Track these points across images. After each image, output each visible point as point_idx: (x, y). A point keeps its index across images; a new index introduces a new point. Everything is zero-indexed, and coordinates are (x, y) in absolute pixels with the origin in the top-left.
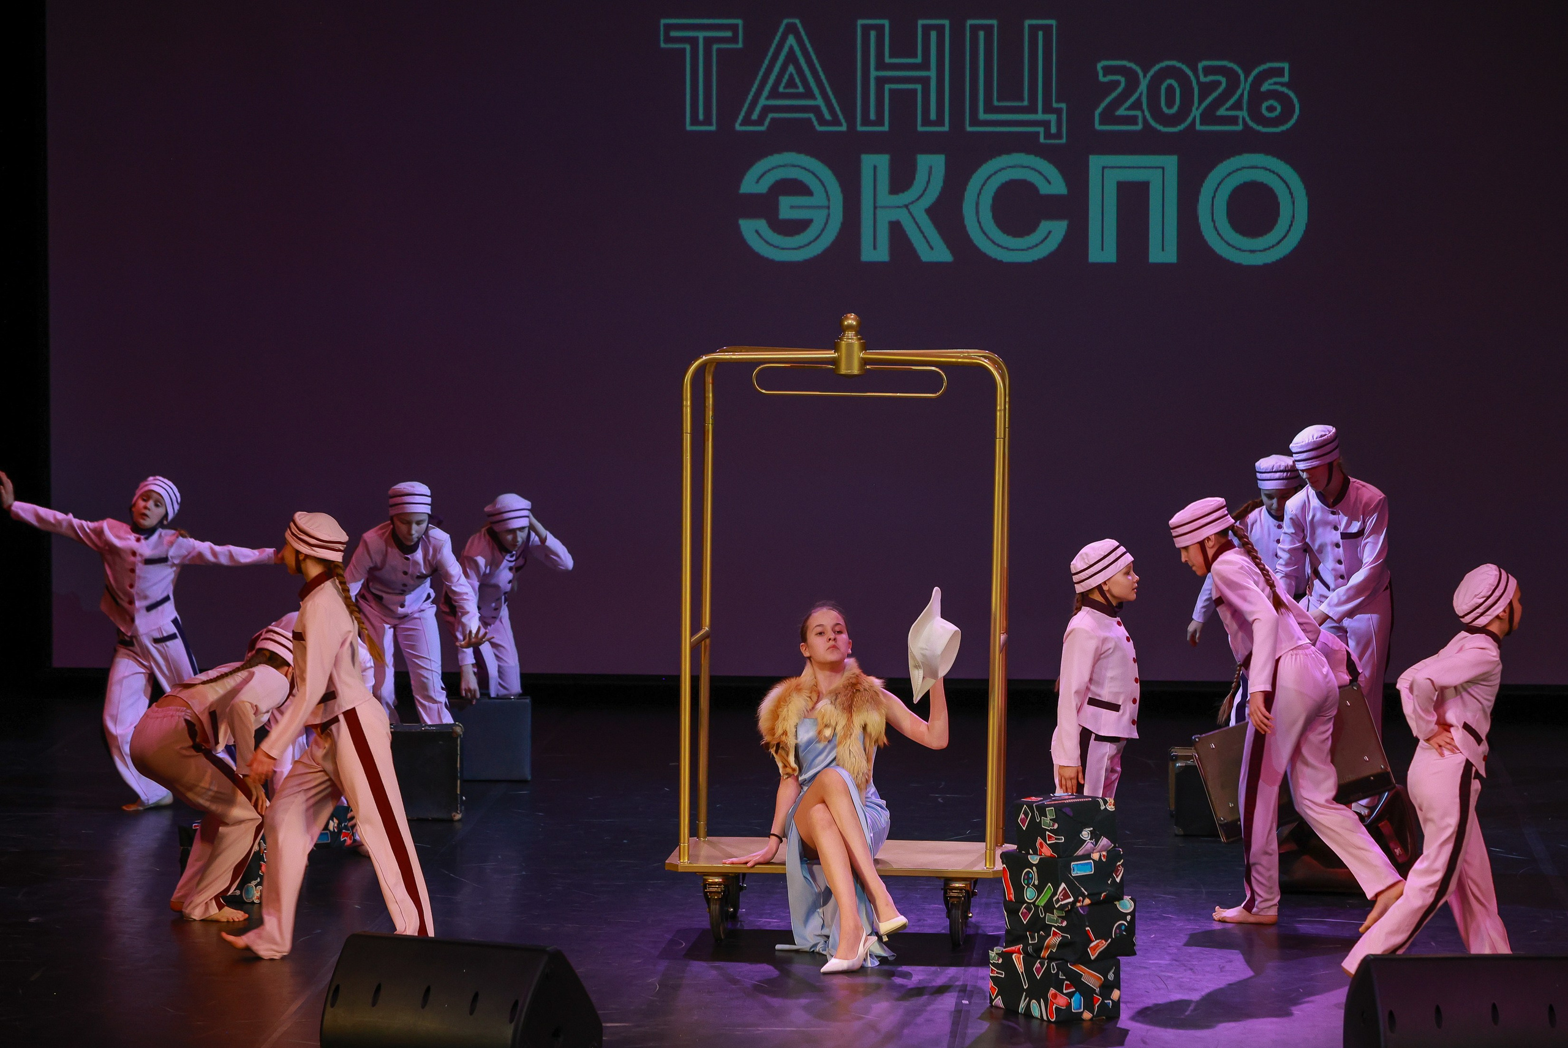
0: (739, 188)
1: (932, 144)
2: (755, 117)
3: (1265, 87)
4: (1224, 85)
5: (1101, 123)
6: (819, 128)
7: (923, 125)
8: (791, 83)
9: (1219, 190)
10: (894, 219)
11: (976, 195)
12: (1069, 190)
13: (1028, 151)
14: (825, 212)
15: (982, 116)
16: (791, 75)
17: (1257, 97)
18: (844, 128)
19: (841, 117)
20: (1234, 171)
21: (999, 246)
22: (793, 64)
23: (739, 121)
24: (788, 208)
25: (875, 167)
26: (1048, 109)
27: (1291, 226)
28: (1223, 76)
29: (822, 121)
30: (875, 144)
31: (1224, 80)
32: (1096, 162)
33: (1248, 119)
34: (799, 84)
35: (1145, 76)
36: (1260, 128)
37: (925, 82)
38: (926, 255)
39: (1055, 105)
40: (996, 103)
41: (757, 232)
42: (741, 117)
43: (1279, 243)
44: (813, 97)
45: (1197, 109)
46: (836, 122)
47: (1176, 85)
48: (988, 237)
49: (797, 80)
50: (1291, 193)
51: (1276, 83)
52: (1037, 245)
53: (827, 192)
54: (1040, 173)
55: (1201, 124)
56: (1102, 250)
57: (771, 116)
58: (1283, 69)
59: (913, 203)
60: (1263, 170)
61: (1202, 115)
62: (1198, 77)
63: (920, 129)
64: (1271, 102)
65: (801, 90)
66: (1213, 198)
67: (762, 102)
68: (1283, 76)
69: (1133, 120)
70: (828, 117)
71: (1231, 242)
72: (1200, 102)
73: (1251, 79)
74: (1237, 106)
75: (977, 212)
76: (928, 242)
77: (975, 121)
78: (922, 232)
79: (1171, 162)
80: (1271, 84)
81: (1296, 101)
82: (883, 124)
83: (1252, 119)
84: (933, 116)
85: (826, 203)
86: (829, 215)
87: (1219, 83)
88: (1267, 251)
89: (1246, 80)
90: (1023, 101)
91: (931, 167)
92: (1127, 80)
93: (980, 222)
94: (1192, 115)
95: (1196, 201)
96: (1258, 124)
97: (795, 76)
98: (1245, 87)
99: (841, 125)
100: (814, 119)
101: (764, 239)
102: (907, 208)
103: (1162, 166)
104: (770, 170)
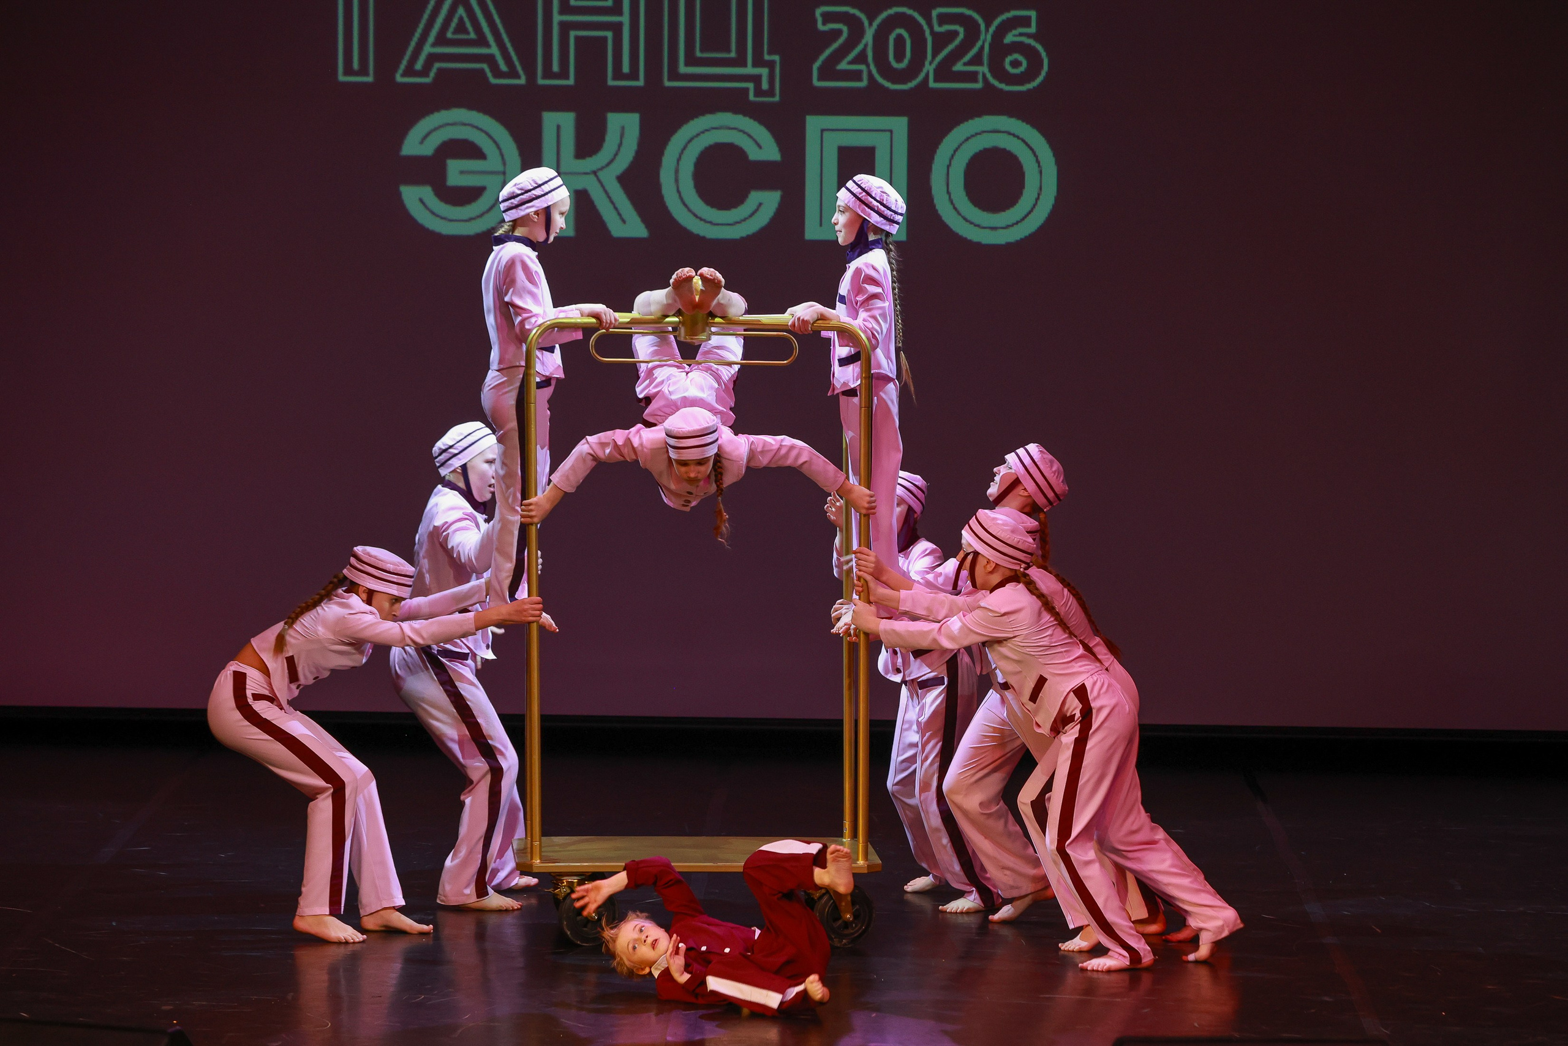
0: (400, 149)
1: (624, 101)
2: (419, 66)
3: (1009, 38)
4: (961, 36)
5: (820, 79)
6: (494, 81)
7: (615, 78)
8: (461, 28)
9: (955, 158)
10: (579, 187)
11: (676, 161)
12: (782, 156)
13: (736, 110)
15: (683, 69)
16: (461, 19)
17: (999, 50)
18: (522, 81)
19: (519, 68)
20: (973, 136)
21: (701, 219)
22: (464, 7)
23: (400, 71)
24: (457, 173)
25: (558, 127)
26: (758, 62)
27: (1037, 199)
28: (961, 26)
29: (498, 73)
30: (559, 100)
31: (961, 30)
32: (814, 124)
33: (989, 75)
34: (470, 29)
35: (870, 24)
36: (1003, 86)
37: (617, 28)
38: (617, 230)
39: (767, 57)
40: (698, 54)
41: (421, 200)
42: (402, 67)
43: (1023, 219)
44: (488, 45)
45: (931, 63)
46: (513, 74)
47: (906, 35)
48: (689, 210)
49: (468, 25)
50: (1038, 162)
51: (1021, 35)
52: (745, 220)
53: (502, 155)
54: (749, 136)
55: (936, 80)
56: (821, 225)
57: (437, 65)
58: (1029, 18)
59: (602, 168)
60: (1005, 134)
61: (935, 70)
62: (932, 26)
63: (611, 82)
64: (1016, 56)
65: (473, 36)
66: (948, 167)
67: (428, 49)
68: (1029, 25)
69: (856, 76)
70: (503, 67)
71: (969, 218)
72: (934, 56)
73: (992, 29)
75: (677, 181)
76: (619, 214)
77: (674, 75)
78: (612, 202)
79: (900, 125)
80: (1015, 36)
81: (1044, 54)
82: (567, 77)
83: (995, 76)
84: (626, 69)
85: (501, 169)
87: (956, 33)
88: (1011, 228)
89: (987, 30)
90: (729, 51)
91: (623, 128)
92: (849, 30)
93: (679, 192)
94: (925, 71)
95: (929, 170)
96: (1001, 82)
97: (466, 20)
98: (986, 38)
99: (519, 78)
100: (487, 70)
101: (429, 209)
102: (596, 175)
103: (889, 129)
104: (436, 129)
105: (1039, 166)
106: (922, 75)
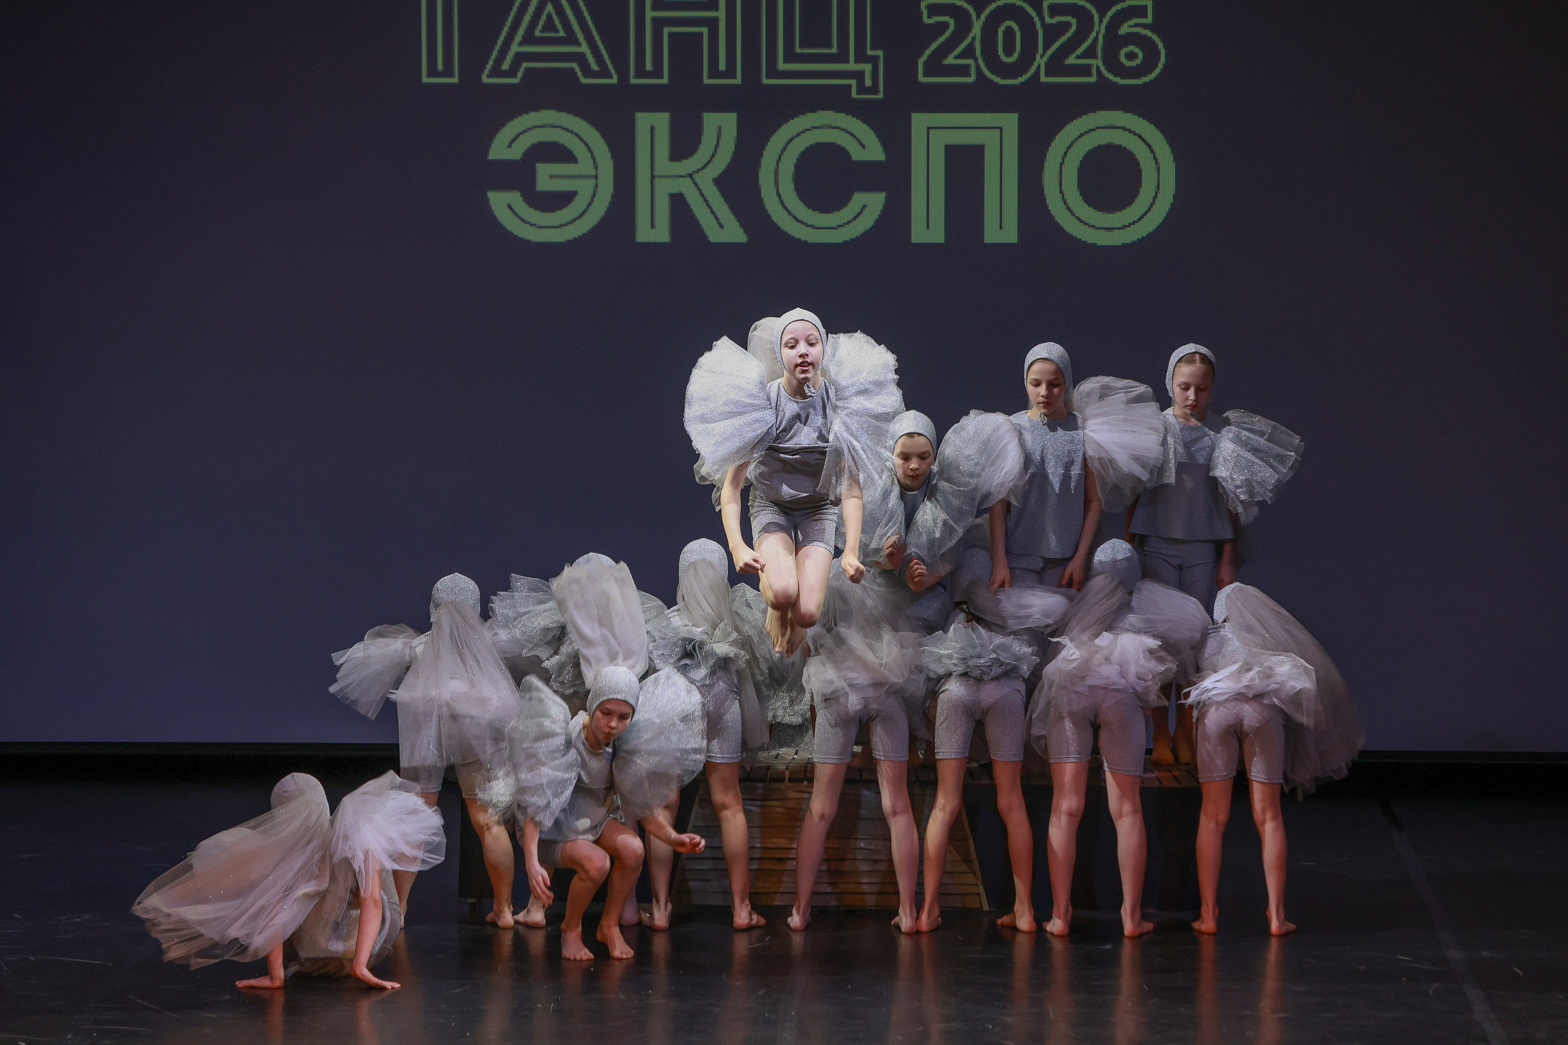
0: (487, 152)
1: (720, 100)
2: (505, 66)
3: (1124, 29)
4: (1074, 28)
5: (925, 75)
6: (584, 81)
7: (710, 77)
8: (550, 26)
9: (1068, 155)
10: (675, 191)
11: (775, 163)
12: (887, 155)
13: (838, 109)
14: (593, 181)
15: (782, 66)
16: (549, 16)
17: (1114, 42)
18: (614, 80)
19: (610, 67)
20: (1086, 132)
21: (803, 223)
22: (552, 3)
23: (487, 72)
24: (547, 177)
25: (652, 128)
26: (861, 57)
27: (1155, 198)
28: (1073, 17)
29: (588, 72)
30: (652, 100)
31: (1074, 21)
32: (920, 121)
33: (1103, 68)
34: (559, 27)
35: (978, 17)
36: (1118, 80)
37: (713, 24)
38: (714, 235)
39: (870, 52)
40: (798, 50)
41: (509, 207)
42: (489, 67)
43: (1140, 219)
44: (579, 44)
45: (1041, 57)
46: (604, 73)
47: (1015, 27)
48: (789, 213)
49: (557, 22)
50: (1155, 159)
51: (1136, 25)
52: (849, 222)
53: (594, 159)
54: (852, 135)
55: (1047, 75)
56: (928, 228)
57: (525, 65)
58: (1145, 7)
59: (698, 171)
60: (1121, 130)
61: (1047, 64)
62: (1042, 18)
63: (706, 81)
64: (1132, 48)
65: (562, 33)
66: (1061, 165)
67: (515, 48)
68: (1146, 16)
69: (964, 71)
70: (594, 67)
71: (1083, 218)
72: (1046, 48)
73: (1106, 20)
74: (1090, 53)
75: (776, 183)
76: (717, 219)
77: (773, 72)
78: (710, 207)
79: (1010, 121)
80: (1131, 26)
81: (1161, 46)
82: (661, 76)
83: (1109, 70)
84: (722, 66)
85: (593, 172)
86: (596, 186)
87: (1068, 25)
88: (1127, 228)
89: (1101, 21)
90: (830, 46)
91: (720, 128)
92: (956, 22)
93: (778, 194)
94: (1036, 64)
95: (1040, 169)
96: (1116, 75)
97: (555, 17)
98: (1100, 29)
99: (611, 77)
100: (577, 70)
101: (517, 216)
102: (692, 178)
103: (999, 126)
104: (524, 132)
106: (1033, 69)
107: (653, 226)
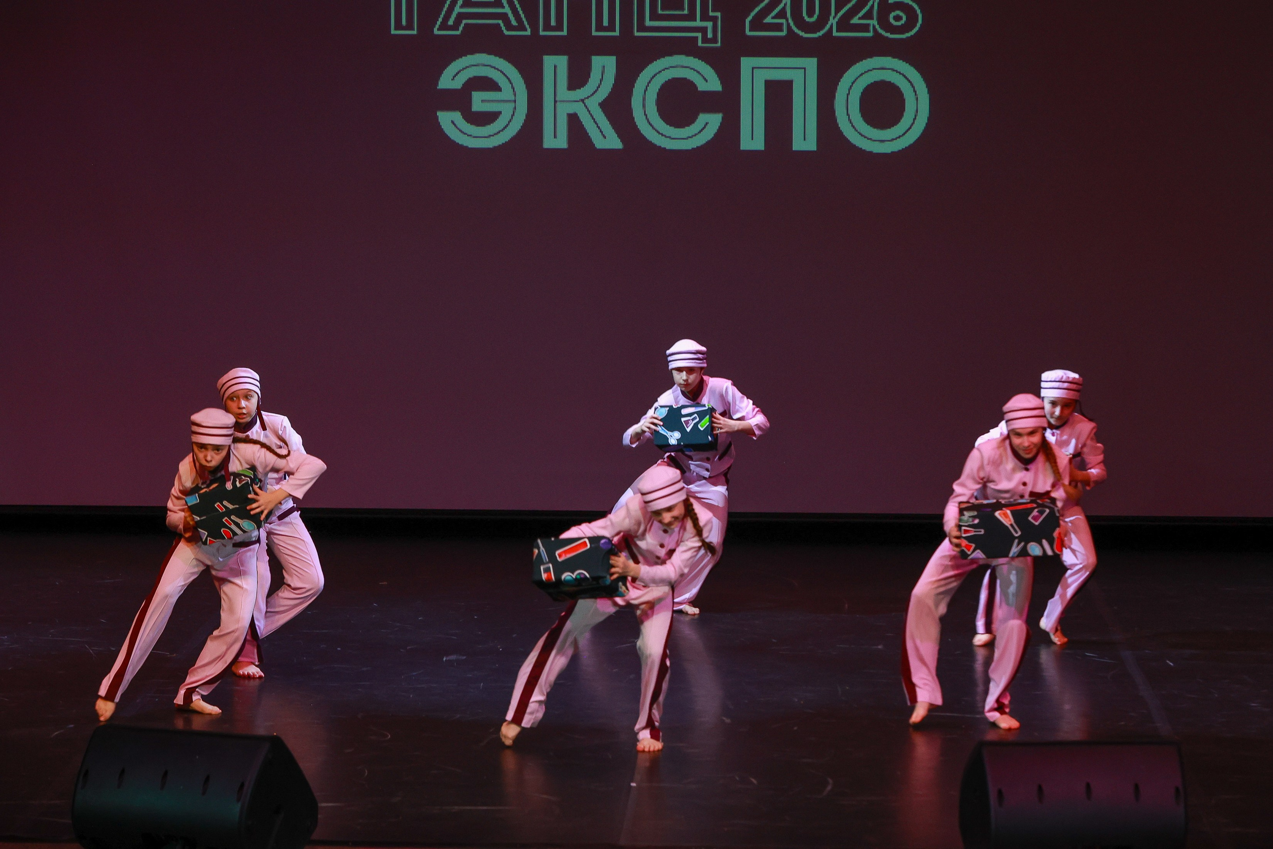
0: (437, 84)
1: (604, 47)
2: (451, 22)
5: (750, 30)
6: (506, 33)
7: (597, 30)
9: (853, 88)
10: (571, 112)
11: (643, 92)
12: (723, 87)
13: (688, 54)
14: (512, 105)
15: (648, 23)
17: (885, 8)
18: (528, 33)
19: (526, 23)
20: (865, 72)
21: (662, 135)
23: (437, 26)
24: (480, 101)
25: (555, 67)
26: (705, 17)
27: (915, 119)
29: (509, 27)
30: (555, 47)
32: (747, 63)
33: (877, 27)
36: (888, 35)
38: (600, 143)
39: (711, 14)
40: (660, 12)
41: (453, 122)
42: (439, 23)
43: (904, 134)
44: (503, 7)
45: (834, 18)
46: (521, 27)
48: (653, 128)
50: (915, 91)
52: (695, 135)
53: (513, 88)
54: (698, 72)
55: (837, 31)
56: (752, 139)
57: (464, 22)
59: (588, 97)
60: (890, 71)
61: (837, 23)
63: (594, 33)
64: (898, 12)
66: (848, 95)
67: (457, 10)
69: (779, 27)
70: (514, 23)
71: (863, 133)
72: (836, 14)
74: (868, 16)
75: (644, 106)
76: (601, 131)
77: (642, 28)
78: (596, 123)
79: (811, 64)
81: (919, 11)
82: (562, 30)
83: (881, 28)
84: (606, 23)
85: (513, 98)
88: (895, 141)
90: (683, 9)
91: (604, 67)
93: (646, 115)
94: (830, 23)
95: (833, 97)
96: (887, 32)
99: (526, 30)
100: (502, 25)
101: (458, 129)
102: (583, 103)
103: (804, 67)
104: (464, 69)
105: (916, 94)
106: (828, 27)
107: (555, 137)
